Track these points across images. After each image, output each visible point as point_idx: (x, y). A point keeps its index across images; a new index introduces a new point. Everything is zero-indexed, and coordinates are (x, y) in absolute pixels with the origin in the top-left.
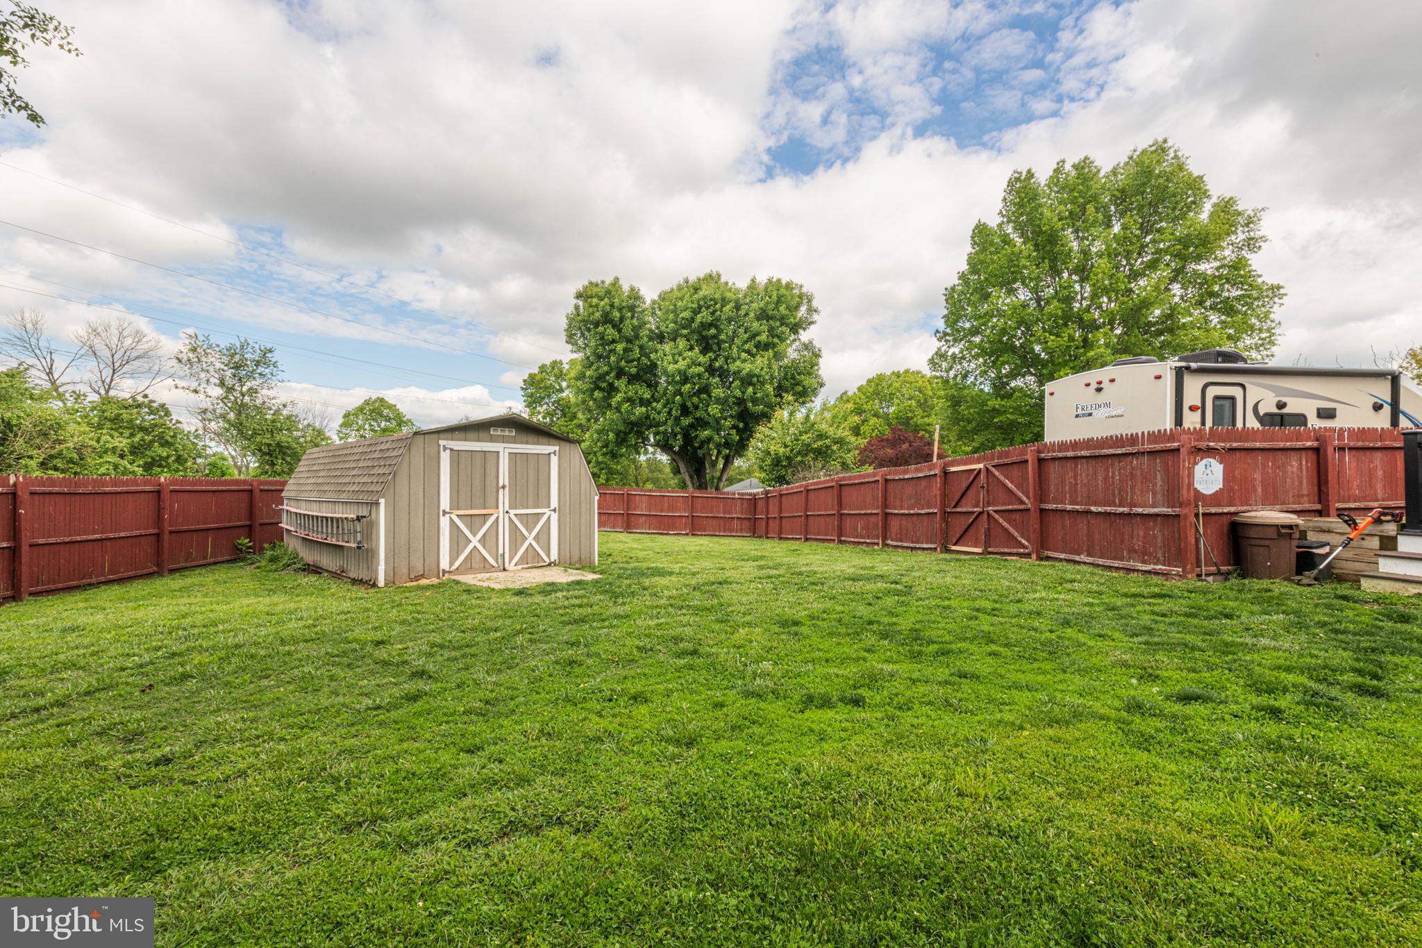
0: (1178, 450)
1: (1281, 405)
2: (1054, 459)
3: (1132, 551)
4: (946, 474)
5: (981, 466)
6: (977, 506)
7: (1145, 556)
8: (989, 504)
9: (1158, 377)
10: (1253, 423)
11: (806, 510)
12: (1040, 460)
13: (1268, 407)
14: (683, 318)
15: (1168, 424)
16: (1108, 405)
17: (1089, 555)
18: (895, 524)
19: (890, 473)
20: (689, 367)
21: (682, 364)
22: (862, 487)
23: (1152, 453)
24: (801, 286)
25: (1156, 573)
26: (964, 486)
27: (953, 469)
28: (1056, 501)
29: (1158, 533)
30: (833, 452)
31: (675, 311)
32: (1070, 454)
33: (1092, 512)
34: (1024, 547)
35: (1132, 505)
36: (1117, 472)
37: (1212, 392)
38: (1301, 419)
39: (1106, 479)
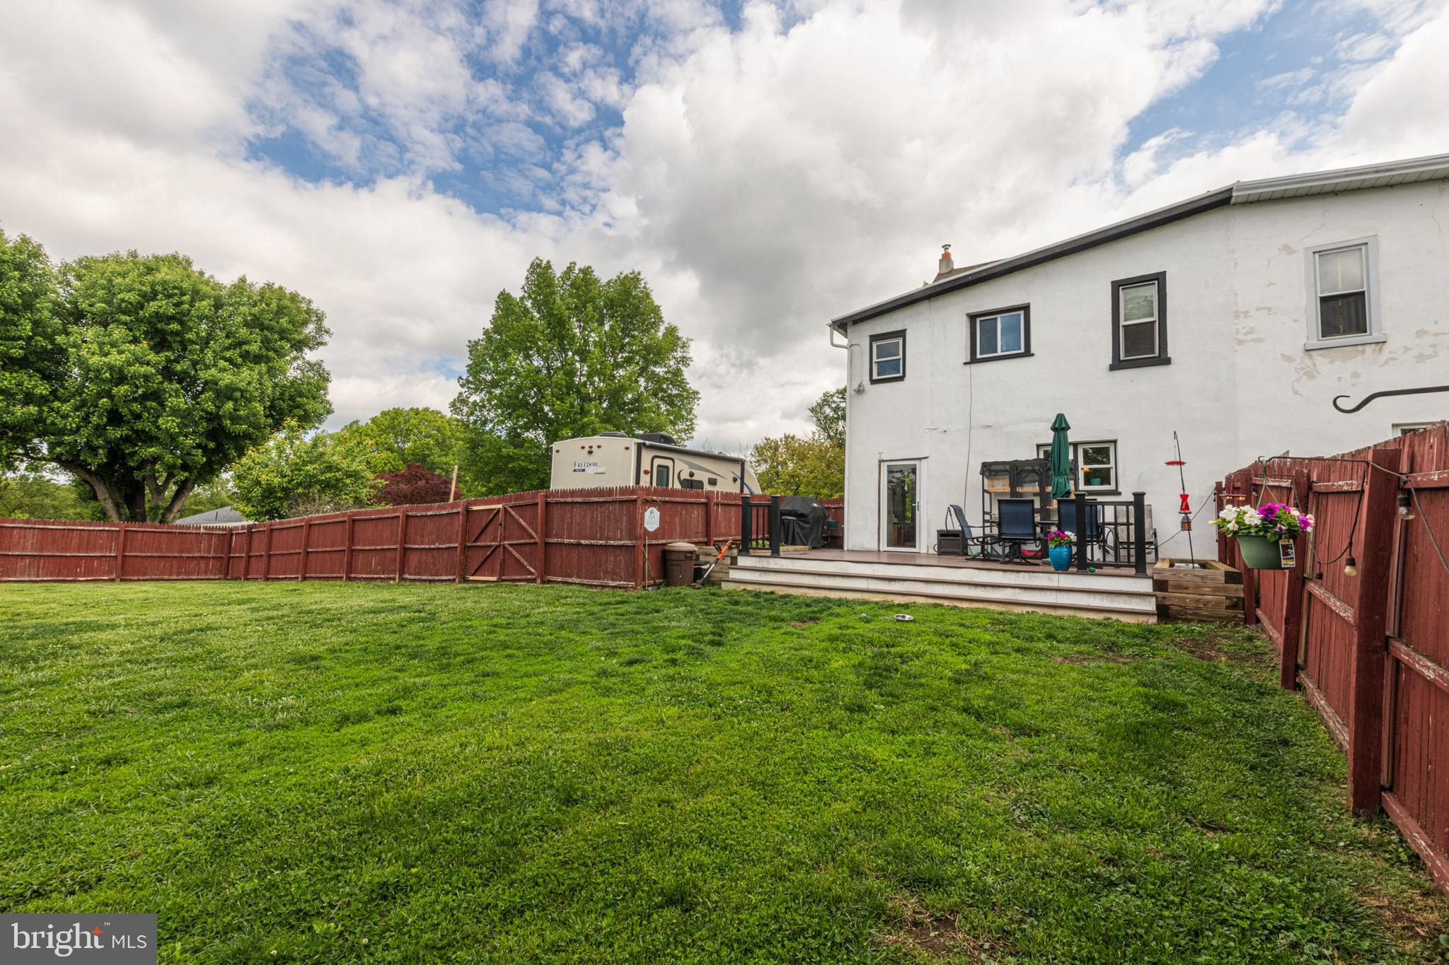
0: (635, 501)
1: (692, 475)
2: (557, 503)
3: (606, 572)
4: (468, 512)
5: (500, 506)
6: (495, 540)
7: (614, 575)
8: (505, 539)
9: (627, 448)
10: (678, 486)
11: (307, 546)
12: (547, 504)
13: (685, 476)
14: (123, 300)
15: (632, 483)
16: (595, 464)
17: (579, 577)
18: (413, 559)
19: (411, 510)
20: (130, 364)
21: (115, 358)
22: (379, 523)
23: (621, 502)
24: (310, 302)
25: (620, 588)
26: (484, 524)
27: (475, 508)
28: (558, 536)
29: (622, 558)
30: (346, 485)
31: (109, 287)
32: (569, 500)
33: (581, 545)
34: (531, 573)
35: (608, 539)
36: (599, 514)
37: (657, 462)
38: (700, 484)
39: (592, 520)
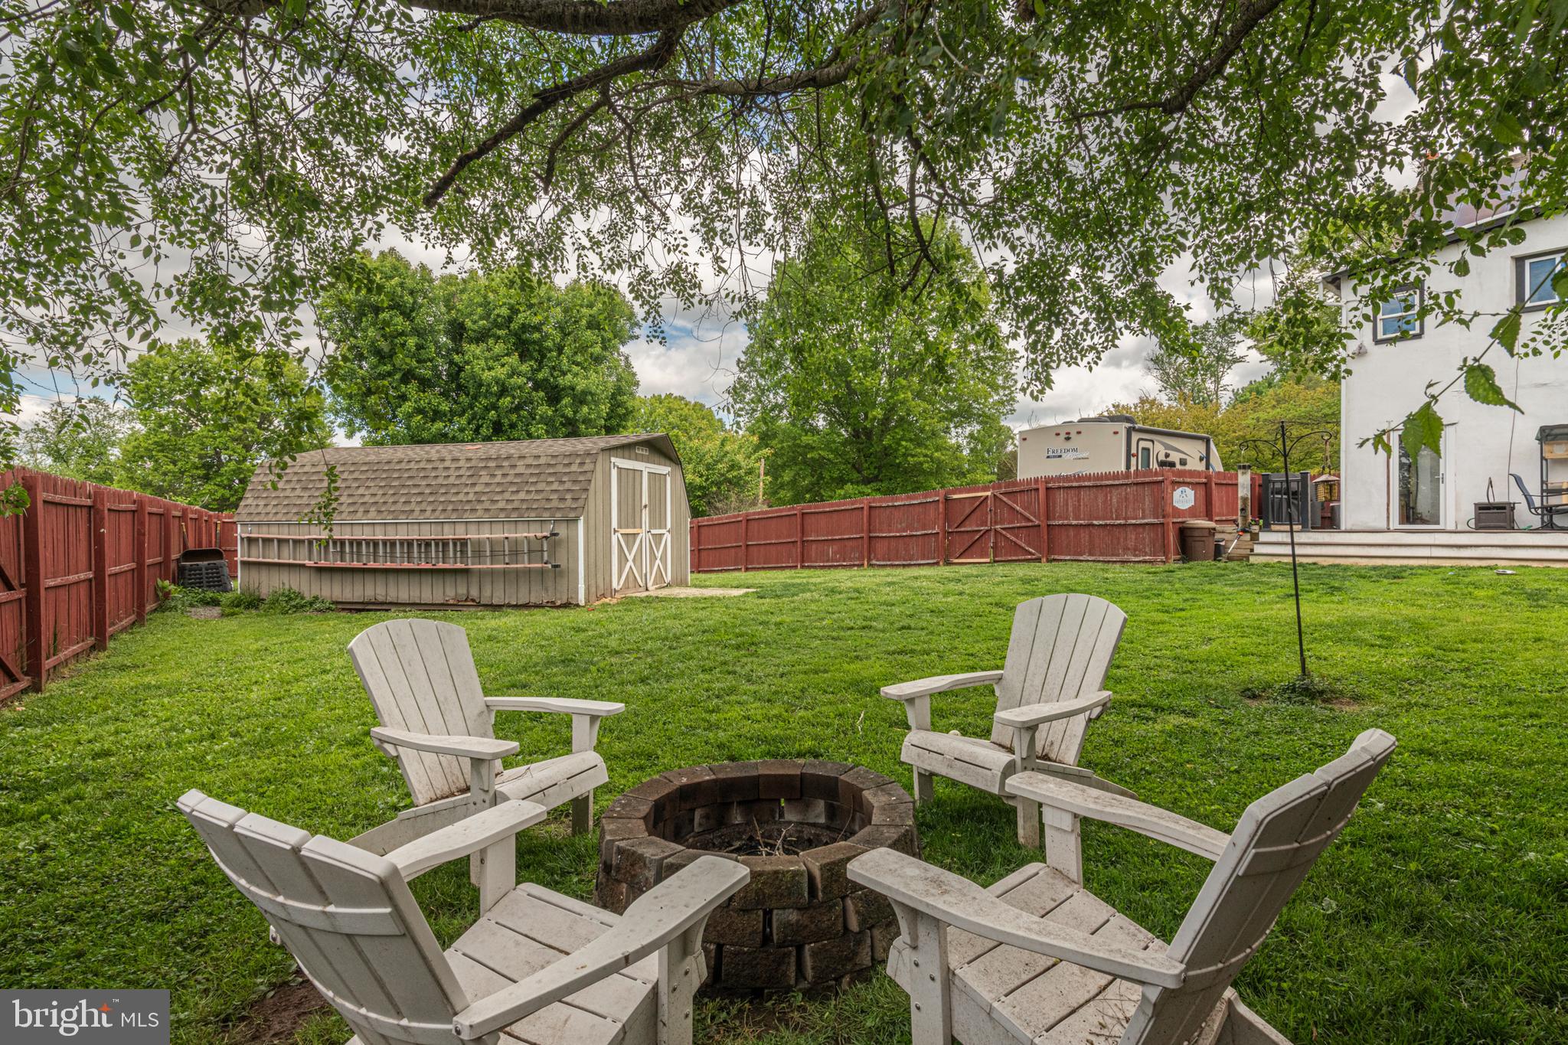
0: (1162, 482)
1: (1167, 456)
2: (1059, 488)
3: (1126, 549)
4: (947, 500)
5: (989, 493)
6: (984, 523)
7: (1136, 551)
8: (996, 523)
9: (1116, 433)
10: (1156, 466)
11: (747, 539)
12: (1048, 489)
13: (1162, 457)
15: (1123, 468)
16: (1076, 450)
17: (1091, 554)
18: (881, 547)
19: (874, 501)
22: (835, 515)
23: (1137, 484)
25: (1145, 562)
26: (968, 511)
27: (955, 496)
28: (1060, 518)
29: (1146, 535)
32: (1075, 484)
33: (1093, 525)
34: (1030, 553)
35: (1126, 519)
36: (1115, 497)
37: (1142, 444)
38: (1172, 465)
39: (1105, 502)
